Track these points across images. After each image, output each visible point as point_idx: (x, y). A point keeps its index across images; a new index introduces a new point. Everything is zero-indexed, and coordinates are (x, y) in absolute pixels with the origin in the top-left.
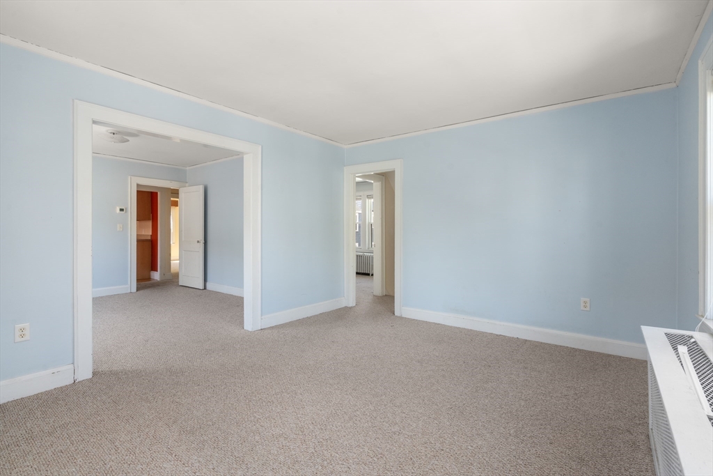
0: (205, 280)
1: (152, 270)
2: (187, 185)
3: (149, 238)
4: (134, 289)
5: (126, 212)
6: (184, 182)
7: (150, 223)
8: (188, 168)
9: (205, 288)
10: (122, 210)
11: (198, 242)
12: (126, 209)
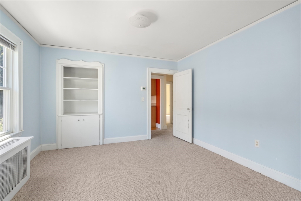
0: (193, 137)
1: (156, 122)
2: (178, 71)
3: (155, 105)
4: (150, 138)
5: (146, 90)
6: (176, 70)
7: (155, 97)
8: (178, 61)
9: (193, 143)
10: (144, 88)
11: (188, 109)
12: (146, 88)
